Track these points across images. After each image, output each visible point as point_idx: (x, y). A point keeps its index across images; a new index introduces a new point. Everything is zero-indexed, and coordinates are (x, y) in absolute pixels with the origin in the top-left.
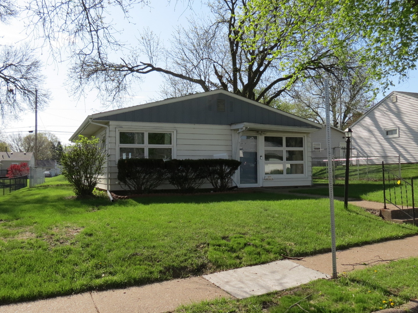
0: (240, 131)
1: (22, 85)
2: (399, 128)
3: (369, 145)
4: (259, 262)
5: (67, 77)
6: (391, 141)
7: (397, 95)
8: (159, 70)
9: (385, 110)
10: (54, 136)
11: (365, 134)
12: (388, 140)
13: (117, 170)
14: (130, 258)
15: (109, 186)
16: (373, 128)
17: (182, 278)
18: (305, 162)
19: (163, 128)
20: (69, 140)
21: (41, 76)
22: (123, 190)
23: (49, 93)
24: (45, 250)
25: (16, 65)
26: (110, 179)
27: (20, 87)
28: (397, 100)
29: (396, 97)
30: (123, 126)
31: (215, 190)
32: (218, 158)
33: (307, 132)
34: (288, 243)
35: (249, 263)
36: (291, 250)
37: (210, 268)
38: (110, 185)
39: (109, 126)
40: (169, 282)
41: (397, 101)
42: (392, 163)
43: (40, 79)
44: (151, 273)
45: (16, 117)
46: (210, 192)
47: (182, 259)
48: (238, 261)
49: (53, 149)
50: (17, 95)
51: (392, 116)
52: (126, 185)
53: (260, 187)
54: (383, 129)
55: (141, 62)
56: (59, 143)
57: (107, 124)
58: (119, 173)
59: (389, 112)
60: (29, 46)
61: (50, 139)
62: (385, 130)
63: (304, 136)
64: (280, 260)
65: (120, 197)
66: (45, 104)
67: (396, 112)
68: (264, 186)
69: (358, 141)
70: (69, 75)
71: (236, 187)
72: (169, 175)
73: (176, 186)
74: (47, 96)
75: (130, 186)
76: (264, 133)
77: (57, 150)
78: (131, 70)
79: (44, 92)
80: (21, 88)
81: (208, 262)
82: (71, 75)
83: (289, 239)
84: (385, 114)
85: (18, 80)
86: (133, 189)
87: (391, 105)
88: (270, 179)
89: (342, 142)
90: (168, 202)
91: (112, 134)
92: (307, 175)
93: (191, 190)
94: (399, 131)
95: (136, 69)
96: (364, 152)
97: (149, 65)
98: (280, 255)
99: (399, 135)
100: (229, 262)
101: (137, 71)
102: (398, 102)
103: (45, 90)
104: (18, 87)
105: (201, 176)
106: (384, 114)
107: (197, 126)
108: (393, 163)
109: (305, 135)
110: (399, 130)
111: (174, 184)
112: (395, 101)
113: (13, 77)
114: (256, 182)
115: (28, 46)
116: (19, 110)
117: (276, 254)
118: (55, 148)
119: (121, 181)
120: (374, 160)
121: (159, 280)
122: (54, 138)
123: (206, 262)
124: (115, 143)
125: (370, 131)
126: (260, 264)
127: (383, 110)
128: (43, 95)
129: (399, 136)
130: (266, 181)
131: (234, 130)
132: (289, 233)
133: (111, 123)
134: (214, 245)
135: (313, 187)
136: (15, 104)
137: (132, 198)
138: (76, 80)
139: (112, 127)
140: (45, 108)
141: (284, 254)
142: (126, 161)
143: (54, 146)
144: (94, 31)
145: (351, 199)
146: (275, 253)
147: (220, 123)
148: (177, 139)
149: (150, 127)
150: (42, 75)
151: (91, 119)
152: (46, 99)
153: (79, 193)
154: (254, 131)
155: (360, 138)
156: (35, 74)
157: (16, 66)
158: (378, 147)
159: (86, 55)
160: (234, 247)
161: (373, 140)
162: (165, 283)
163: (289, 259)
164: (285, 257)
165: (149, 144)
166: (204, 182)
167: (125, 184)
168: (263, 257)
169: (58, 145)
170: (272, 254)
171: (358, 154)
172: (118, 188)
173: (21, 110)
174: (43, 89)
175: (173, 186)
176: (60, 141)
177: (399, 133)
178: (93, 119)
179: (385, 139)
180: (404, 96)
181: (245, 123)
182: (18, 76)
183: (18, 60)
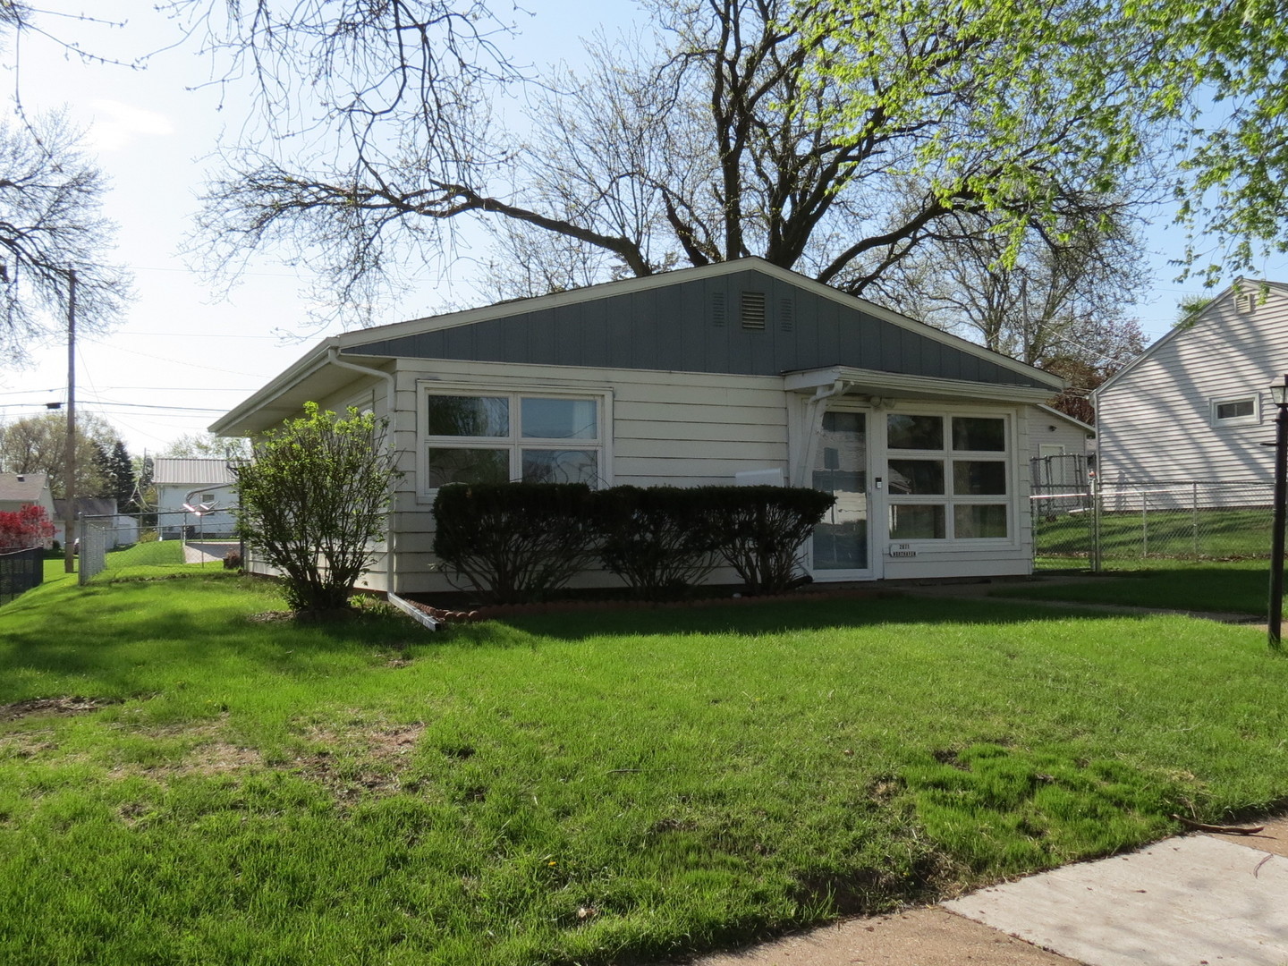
0: (820, 394)
1: (39, 252)
2: (1261, 395)
3: (1158, 449)
4: (1112, 844)
5: (191, 226)
6: (1235, 437)
7: (1253, 293)
8: (492, 205)
9: (1212, 337)
10: (104, 424)
11: (1145, 415)
12: (1225, 435)
13: (431, 524)
14: (652, 840)
15: (395, 577)
16: (1174, 396)
17: (872, 914)
18: (1011, 500)
19: (575, 383)
20: (210, 429)
21: (99, 223)
22: (453, 589)
23: (126, 279)
24: (323, 813)
25: (20, 184)
26: (399, 554)
27: (30, 256)
28: (1253, 306)
29: (1252, 296)
30: (441, 377)
31: (749, 589)
32: (752, 483)
33: (1013, 399)
34: (1174, 773)
35: (1078, 851)
36: (1201, 801)
37: (954, 874)
38: (399, 573)
39: (394, 373)
40: (834, 930)
41: (1252, 311)
42: (1237, 505)
43: (96, 231)
44: (759, 897)
45: (17, 356)
46: (730, 596)
47: (842, 839)
48: (1032, 844)
49: (101, 463)
50: (20, 283)
51: (1238, 358)
52: (461, 575)
53: (875, 579)
54: (1207, 399)
55: (431, 181)
56: (120, 446)
57: (388, 366)
58: (441, 532)
59: (1231, 350)
60: (65, 121)
61: (90, 435)
62: (1214, 401)
63: (1009, 415)
64: (1175, 834)
65: (454, 616)
66: (114, 313)
67: (1252, 346)
68: (886, 578)
69: (1123, 436)
70: (199, 219)
71: (807, 579)
72: (601, 542)
73: (626, 576)
74: (117, 288)
75: (476, 576)
76: (886, 404)
77: (111, 467)
78: (401, 205)
79: (110, 273)
80: (36, 263)
81: (936, 850)
82: (203, 220)
83: (1172, 761)
84: (1213, 353)
85: (24, 234)
86: (487, 587)
87: (1234, 323)
88: (906, 555)
89: (1049, 442)
90: (646, 630)
91: (406, 401)
92: (1017, 542)
93: (677, 590)
94: (1261, 406)
95: (415, 202)
96: (1142, 470)
97: (459, 190)
98: (1172, 819)
99: (1261, 416)
100: (1006, 848)
101: (420, 209)
102: (1257, 313)
103: (112, 269)
104: (24, 256)
105: (698, 545)
106: (1210, 350)
107: (678, 377)
108: (1241, 504)
109: (1012, 411)
110: (1261, 400)
111: (618, 570)
112: (1248, 310)
113: (10, 226)
114: (862, 562)
115: (62, 124)
116: (25, 332)
117: (1153, 812)
118: (107, 461)
119: (448, 560)
120: (1177, 497)
121: (799, 927)
122: (103, 431)
123: (926, 849)
124: (416, 432)
125: (1162, 406)
126: (1116, 854)
127: (1207, 339)
128: (105, 285)
129: (1262, 422)
130: (895, 560)
131: (795, 392)
132: (1154, 737)
133: (402, 363)
134: (925, 786)
135: (1034, 580)
136: (14, 314)
137: (496, 617)
138: (221, 234)
139: (404, 380)
140: (112, 327)
141: (1182, 814)
142: (469, 493)
143: (101, 454)
144: (414, 27)
145: (1242, 618)
146: (1147, 811)
147: (752, 370)
148: (614, 419)
149: (527, 381)
150: (104, 221)
151: (336, 349)
152: (115, 298)
153: (302, 601)
154: (857, 398)
155: (1130, 426)
156: (80, 215)
157: (20, 188)
158: (1189, 457)
159: (374, 114)
160: (995, 791)
161: (1174, 432)
162: (820, 934)
163: (1207, 830)
164: (1189, 827)
165: (523, 437)
166: (714, 565)
167: (458, 572)
168: (1118, 826)
169: (116, 454)
170: (1137, 813)
171: (1122, 476)
172: (440, 585)
173: (33, 333)
174: (106, 264)
175: (616, 576)
176: (122, 440)
177: (1261, 411)
178: (343, 351)
179: (1214, 430)
180: (1276, 296)
181: (841, 369)
182: (24, 222)
183: (26, 170)
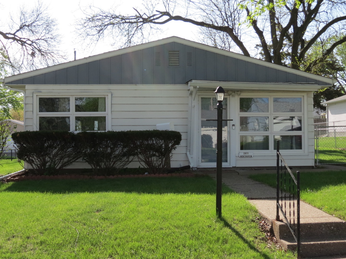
18: (304, 133)
30: (42, 91)
39: (25, 91)
53: (231, 167)
55: (157, 11)
63: (303, 96)
88: (247, 157)
92: (306, 152)
95: (151, 19)
97: (167, 14)
124: (33, 111)
130: (242, 159)
133: (28, 87)
139: (28, 93)
148: (111, 104)
165: (76, 111)
178: (6, 83)
181: (193, 81)
